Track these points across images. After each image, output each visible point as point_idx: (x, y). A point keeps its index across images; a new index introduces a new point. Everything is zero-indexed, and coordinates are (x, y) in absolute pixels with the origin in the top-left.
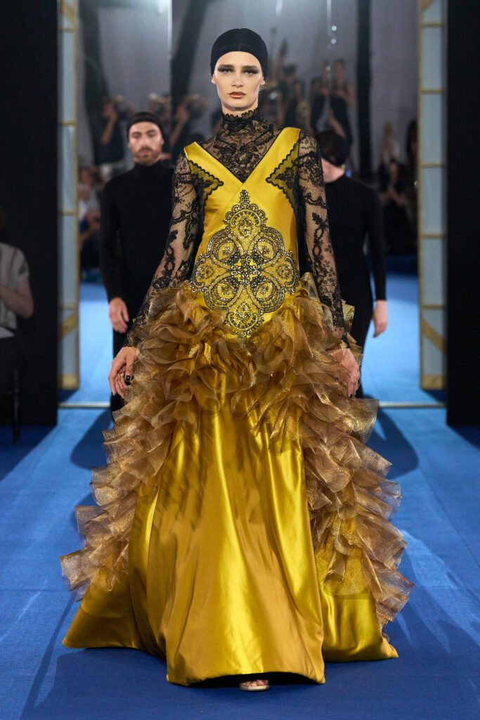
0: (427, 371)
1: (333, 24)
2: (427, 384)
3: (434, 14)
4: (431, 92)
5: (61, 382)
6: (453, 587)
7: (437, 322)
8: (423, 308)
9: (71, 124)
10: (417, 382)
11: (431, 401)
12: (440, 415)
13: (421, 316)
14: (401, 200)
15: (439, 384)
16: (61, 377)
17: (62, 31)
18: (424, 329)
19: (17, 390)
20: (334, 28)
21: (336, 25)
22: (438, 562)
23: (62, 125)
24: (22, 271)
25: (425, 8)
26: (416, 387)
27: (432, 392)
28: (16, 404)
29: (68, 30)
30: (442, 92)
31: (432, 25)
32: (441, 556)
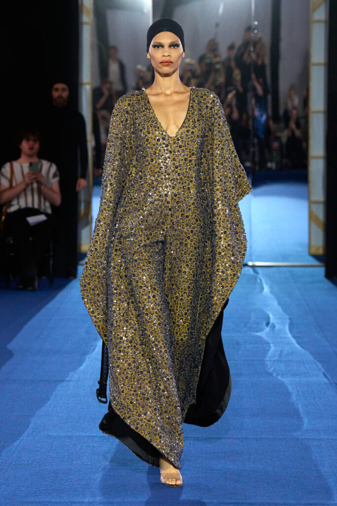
0: (313, 243)
1: (256, 20)
2: (313, 251)
3: (321, 14)
4: (318, 64)
5: (80, 248)
6: (326, 380)
7: (320, 212)
8: (311, 203)
9: (88, 84)
10: (306, 250)
11: (316, 263)
12: (321, 271)
13: (310, 207)
14: (298, 133)
15: (321, 251)
16: (80, 245)
17: (82, 24)
18: (312, 216)
19: (51, 253)
20: (256, 23)
21: (258, 21)
22: (317, 366)
23: (82, 84)
24: (55, 176)
25: (315, 10)
26: (306, 254)
27: (316, 257)
28: (51, 262)
29: (86, 23)
30: (325, 65)
31: (319, 21)
32: (320, 361)
